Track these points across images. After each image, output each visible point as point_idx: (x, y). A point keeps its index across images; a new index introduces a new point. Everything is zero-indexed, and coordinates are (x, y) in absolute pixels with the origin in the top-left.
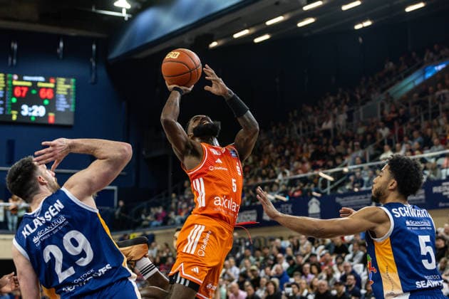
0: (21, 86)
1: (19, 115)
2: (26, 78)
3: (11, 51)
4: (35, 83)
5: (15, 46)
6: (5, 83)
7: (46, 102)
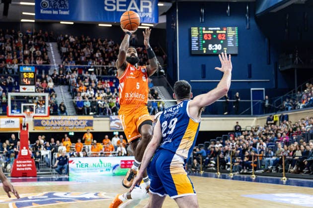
0: (208, 34)
1: (207, 50)
2: (210, 29)
3: (201, 14)
4: (215, 31)
5: (203, 11)
6: (199, 33)
7: (222, 42)
